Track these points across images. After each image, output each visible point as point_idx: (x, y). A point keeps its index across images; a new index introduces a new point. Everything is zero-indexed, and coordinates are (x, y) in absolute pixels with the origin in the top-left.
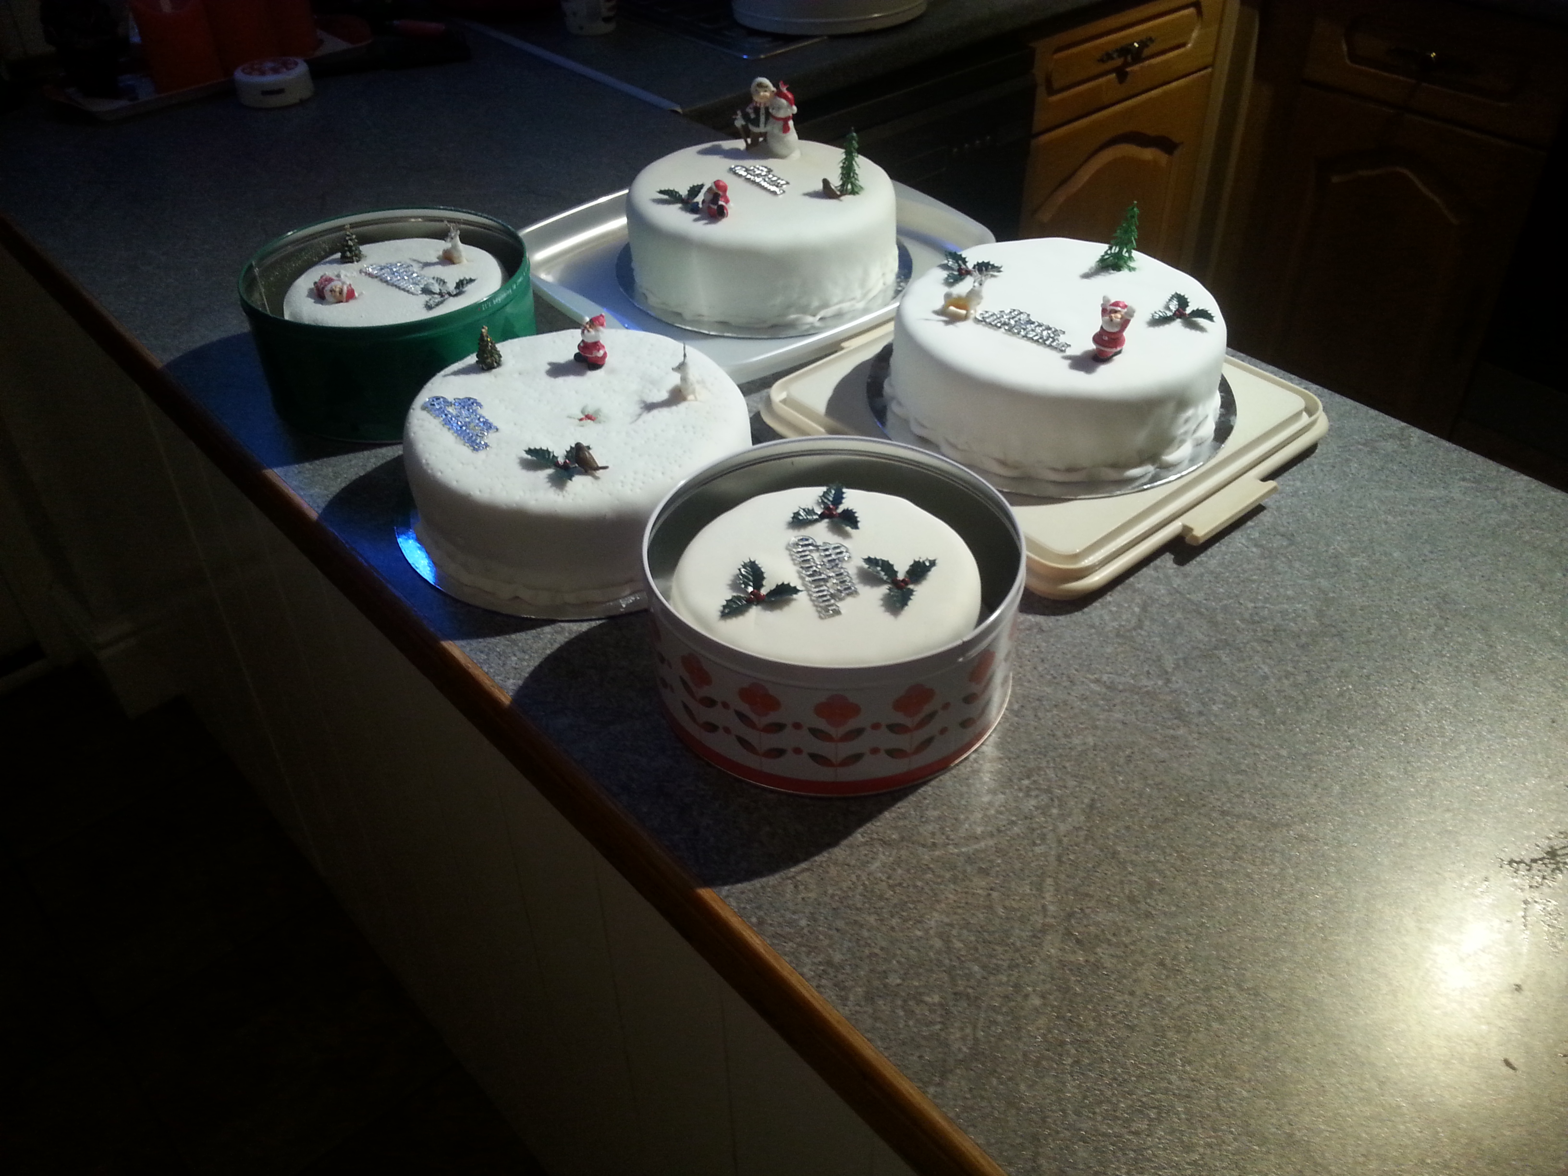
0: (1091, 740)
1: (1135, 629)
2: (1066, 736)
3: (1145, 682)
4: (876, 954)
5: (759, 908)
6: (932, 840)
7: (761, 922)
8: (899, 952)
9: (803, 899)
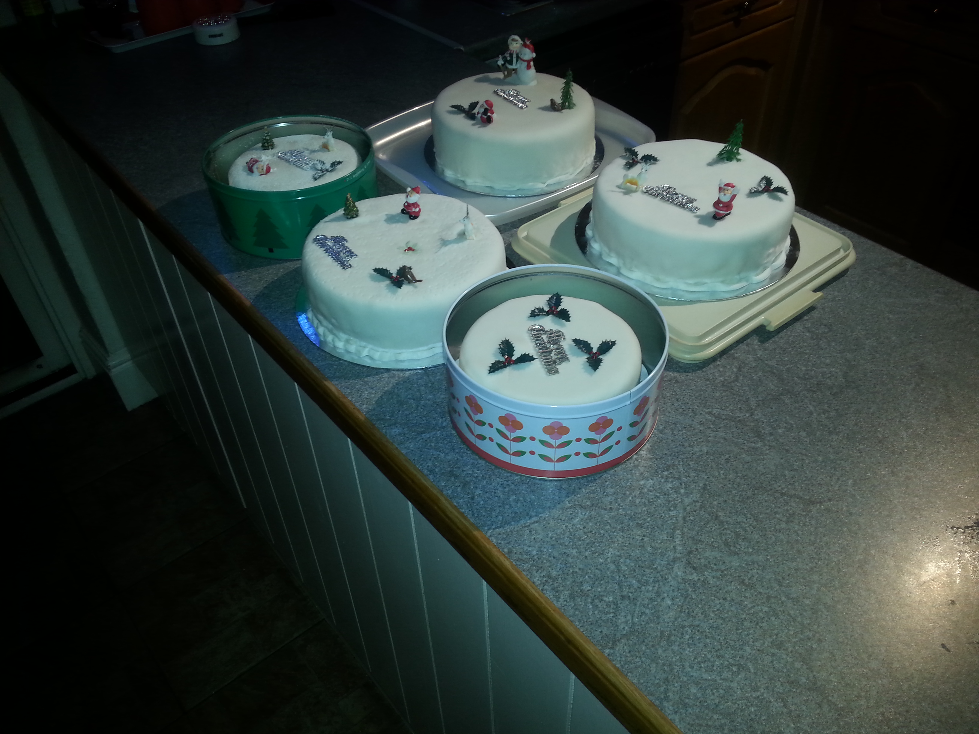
0: (705, 449)
1: (733, 382)
2: (690, 446)
3: (738, 414)
4: (576, 572)
5: (509, 543)
6: (610, 506)
7: (510, 552)
8: (589, 571)
9: (534, 538)
